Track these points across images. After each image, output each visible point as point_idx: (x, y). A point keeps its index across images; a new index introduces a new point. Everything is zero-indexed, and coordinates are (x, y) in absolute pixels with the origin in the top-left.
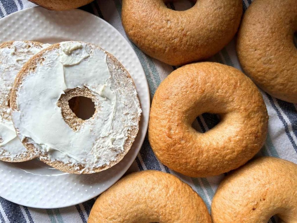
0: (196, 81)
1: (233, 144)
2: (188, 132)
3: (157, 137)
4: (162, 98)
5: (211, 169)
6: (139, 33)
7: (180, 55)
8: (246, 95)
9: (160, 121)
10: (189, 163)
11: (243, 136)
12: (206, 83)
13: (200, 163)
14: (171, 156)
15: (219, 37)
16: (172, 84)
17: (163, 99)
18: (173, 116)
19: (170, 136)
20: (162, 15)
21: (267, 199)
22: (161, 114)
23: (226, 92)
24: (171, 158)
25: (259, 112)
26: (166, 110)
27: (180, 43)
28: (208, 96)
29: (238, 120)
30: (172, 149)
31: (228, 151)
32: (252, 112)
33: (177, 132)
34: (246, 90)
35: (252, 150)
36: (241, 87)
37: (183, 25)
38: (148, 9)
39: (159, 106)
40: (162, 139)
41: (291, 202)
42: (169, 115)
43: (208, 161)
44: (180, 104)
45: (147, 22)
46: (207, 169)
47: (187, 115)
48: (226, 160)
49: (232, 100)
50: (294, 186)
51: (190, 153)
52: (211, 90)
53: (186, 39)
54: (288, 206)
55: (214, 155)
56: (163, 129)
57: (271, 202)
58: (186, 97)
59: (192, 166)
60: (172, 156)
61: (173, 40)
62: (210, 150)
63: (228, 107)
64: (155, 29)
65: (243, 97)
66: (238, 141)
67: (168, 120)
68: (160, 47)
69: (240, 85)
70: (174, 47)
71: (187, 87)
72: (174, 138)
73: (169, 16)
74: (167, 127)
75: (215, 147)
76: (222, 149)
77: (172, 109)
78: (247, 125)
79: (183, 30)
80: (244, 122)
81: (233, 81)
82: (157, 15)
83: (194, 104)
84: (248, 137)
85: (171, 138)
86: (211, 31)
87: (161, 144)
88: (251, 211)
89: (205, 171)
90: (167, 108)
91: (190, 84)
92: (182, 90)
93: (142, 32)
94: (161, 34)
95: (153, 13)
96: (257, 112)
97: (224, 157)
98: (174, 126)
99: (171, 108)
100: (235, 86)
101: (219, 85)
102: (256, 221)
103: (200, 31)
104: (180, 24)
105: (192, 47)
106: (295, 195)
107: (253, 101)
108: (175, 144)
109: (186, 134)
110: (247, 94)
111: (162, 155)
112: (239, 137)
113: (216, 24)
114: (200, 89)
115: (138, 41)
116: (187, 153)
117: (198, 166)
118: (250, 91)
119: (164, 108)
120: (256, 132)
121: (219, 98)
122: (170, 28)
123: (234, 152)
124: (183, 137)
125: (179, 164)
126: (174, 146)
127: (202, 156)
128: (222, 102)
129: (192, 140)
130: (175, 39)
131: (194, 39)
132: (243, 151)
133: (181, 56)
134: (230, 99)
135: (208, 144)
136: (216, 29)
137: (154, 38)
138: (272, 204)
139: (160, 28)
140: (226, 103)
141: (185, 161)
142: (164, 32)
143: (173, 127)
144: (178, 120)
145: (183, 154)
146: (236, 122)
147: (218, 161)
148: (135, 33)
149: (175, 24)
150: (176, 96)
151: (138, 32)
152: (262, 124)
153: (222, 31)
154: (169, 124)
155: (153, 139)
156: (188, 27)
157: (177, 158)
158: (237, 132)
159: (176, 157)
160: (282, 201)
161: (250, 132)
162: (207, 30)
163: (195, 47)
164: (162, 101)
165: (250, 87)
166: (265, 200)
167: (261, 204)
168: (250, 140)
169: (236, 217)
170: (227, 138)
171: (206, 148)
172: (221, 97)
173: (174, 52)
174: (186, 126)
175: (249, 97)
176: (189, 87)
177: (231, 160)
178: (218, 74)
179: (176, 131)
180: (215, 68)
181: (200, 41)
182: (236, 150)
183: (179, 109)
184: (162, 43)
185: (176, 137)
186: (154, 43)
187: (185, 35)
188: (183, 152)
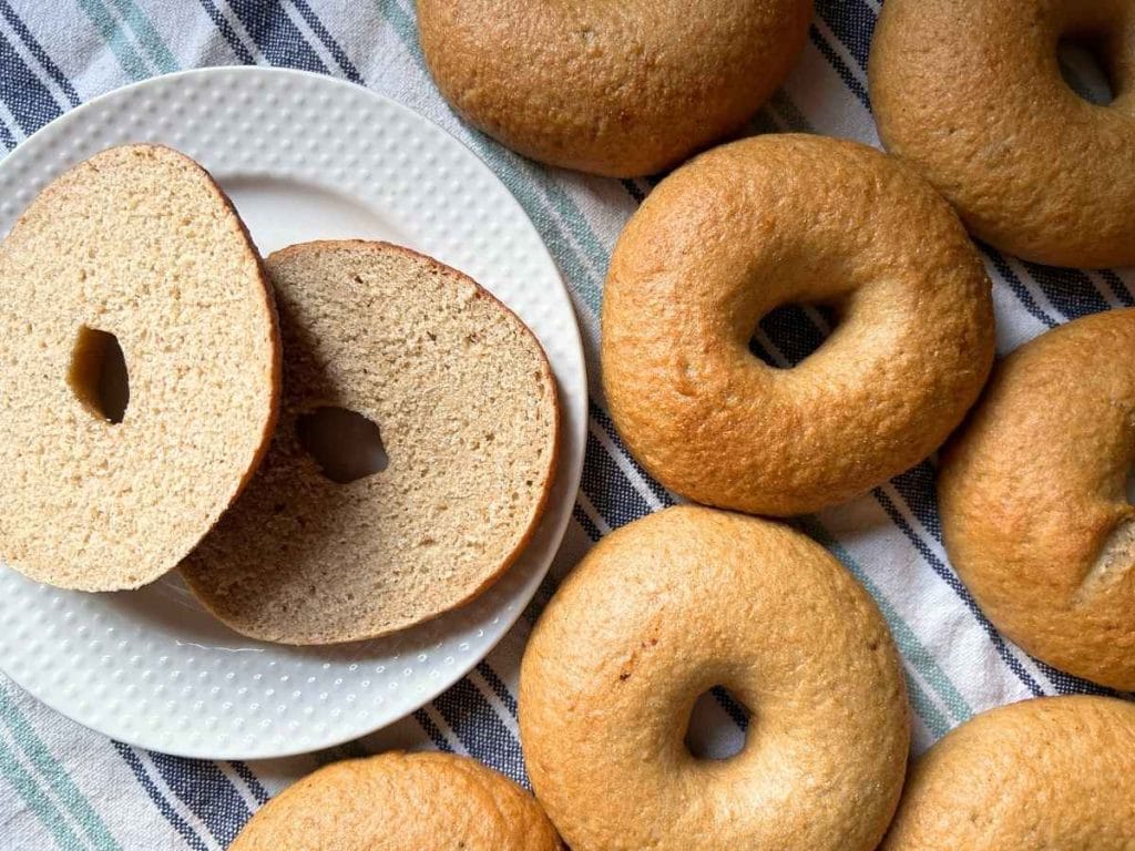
0: (744, 198)
1: (895, 380)
2: (742, 366)
3: (645, 404)
4: (640, 270)
5: (836, 476)
6: (498, 93)
7: (648, 136)
8: (908, 217)
9: (645, 348)
10: (763, 465)
11: (919, 350)
12: (774, 201)
13: (797, 461)
14: (701, 455)
15: (761, 50)
16: (666, 220)
17: (644, 275)
18: (686, 322)
19: (686, 389)
20: (564, 16)
21: (664, 641)
22: (646, 324)
23: (845, 218)
24: (702, 460)
25: (956, 266)
26: (660, 307)
27: (640, 95)
28: (790, 240)
29: (898, 302)
30: (700, 430)
31: (881, 406)
32: (937, 268)
33: (708, 373)
34: (907, 203)
35: (957, 389)
36: (889, 194)
37: (638, 35)
38: (511, 8)
39: (634, 300)
40: (663, 406)
41: (742, 640)
42: (674, 323)
43: (821, 448)
44: (704, 280)
45: (517, 48)
46: (823, 474)
47: (731, 312)
48: (881, 437)
49: (866, 239)
50: (748, 588)
51: (760, 434)
52: (795, 218)
53: (656, 78)
54: (733, 654)
55: (838, 427)
56: (662, 372)
57: (675, 649)
58: (717, 254)
59: (774, 475)
60: (705, 454)
61: (614, 90)
62: (824, 411)
63: (857, 265)
64: (548, 65)
65: (898, 227)
66: (907, 369)
67: (671, 340)
68: (577, 121)
69: (884, 187)
70: (623, 113)
71: (715, 222)
72: (701, 395)
73: (583, 15)
74: (673, 362)
75: (838, 399)
76: (861, 404)
77: (678, 303)
78: (928, 312)
79: (640, 51)
80: (915, 303)
81: (859, 180)
82: (545, 22)
83: (748, 272)
84: (939, 349)
85: (691, 394)
86: (731, 37)
87: (663, 423)
88: (617, 685)
89: (819, 483)
90: (662, 300)
91: (724, 211)
92: (703, 234)
93: (508, 85)
94: (570, 79)
95: (532, 15)
96: (953, 265)
97: (870, 428)
98: (695, 355)
99: (677, 298)
100: (868, 193)
101: (817, 198)
102: (634, 715)
103: (695, 44)
104: (626, 33)
105: (682, 101)
106: (753, 618)
107: (935, 233)
108: (708, 411)
109: (739, 372)
110: (911, 213)
111: (668, 461)
112: (909, 356)
113: (742, 10)
114: (758, 222)
115: (501, 117)
116: (753, 435)
117: (793, 470)
118: (918, 202)
119: (652, 302)
120: (960, 331)
121: (826, 240)
122: (598, 53)
123: (900, 405)
124: (730, 385)
125: (731, 477)
126: (705, 418)
127: (802, 436)
128: (835, 253)
129: (761, 389)
130: (620, 85)
131: (682, 73)
132: (927, 399)
133: (652, 139)
134: (862, 238)
135: (815, 393)
136: (745, 26)
137: (552, 97)
138: (680, 654)
139: (566, 61)
140: (849, 254)
141: (749, 462)
142: (581, 69)
143: (694, 359)
144: (706, 332)
145: (739, 441)
146: (891, 311)
147: (856, 443)
148: (483, 95)
149: (611, 36)
150: (685, 258)
151: (494, 91)
152: (974, 301)
153: (764, 30)
154: (675, 351)
155: (630, 415)
156: (653, 39)
157: (722, 458)
158: (900, 340)
159: (718, 455)
160: (713, 640)
161: (942, 333)
162: (718, 34)
163: (690, 99)
164: (641, 284)
165: (917, 192)
166: (658, 644)
167: (646, 656)
168: (944, 358)
169: (572, 709)
170: (871, 366)
171: (811, 407)
172: (830, 237)
173: (626, 131)
174: (734, 349)
175: (918, 221)
176: (723, 219)
177: (894, 433)
178: (808, 165)
179: (704, 367)
180: (795, 148)
181: (701, 77)
182: (905, 399)
183: (704, 295)
184: (580, 109)
185: (708, 389)
186: (555, 115)
187: (650, 66)
188: (736, 434)
